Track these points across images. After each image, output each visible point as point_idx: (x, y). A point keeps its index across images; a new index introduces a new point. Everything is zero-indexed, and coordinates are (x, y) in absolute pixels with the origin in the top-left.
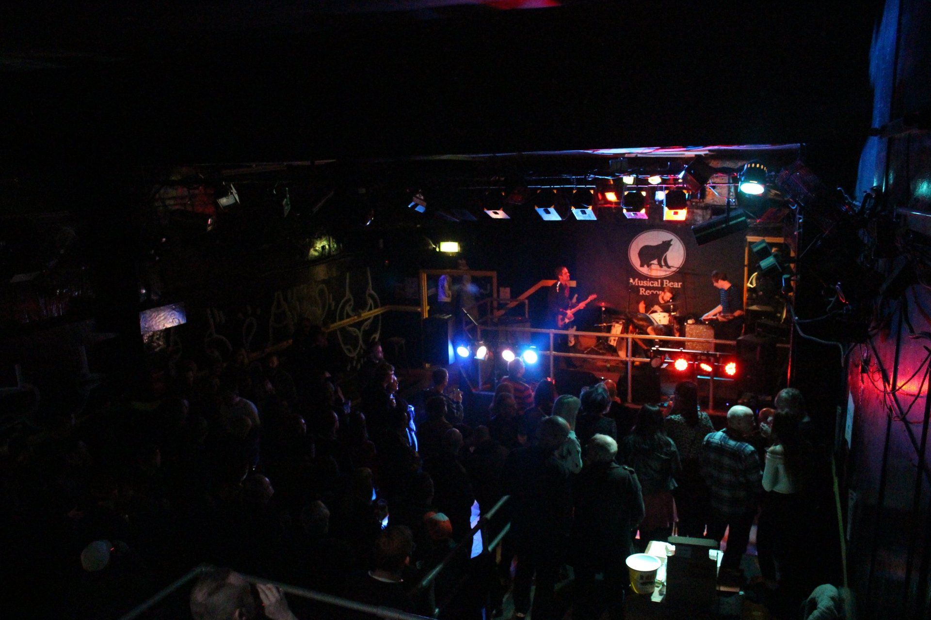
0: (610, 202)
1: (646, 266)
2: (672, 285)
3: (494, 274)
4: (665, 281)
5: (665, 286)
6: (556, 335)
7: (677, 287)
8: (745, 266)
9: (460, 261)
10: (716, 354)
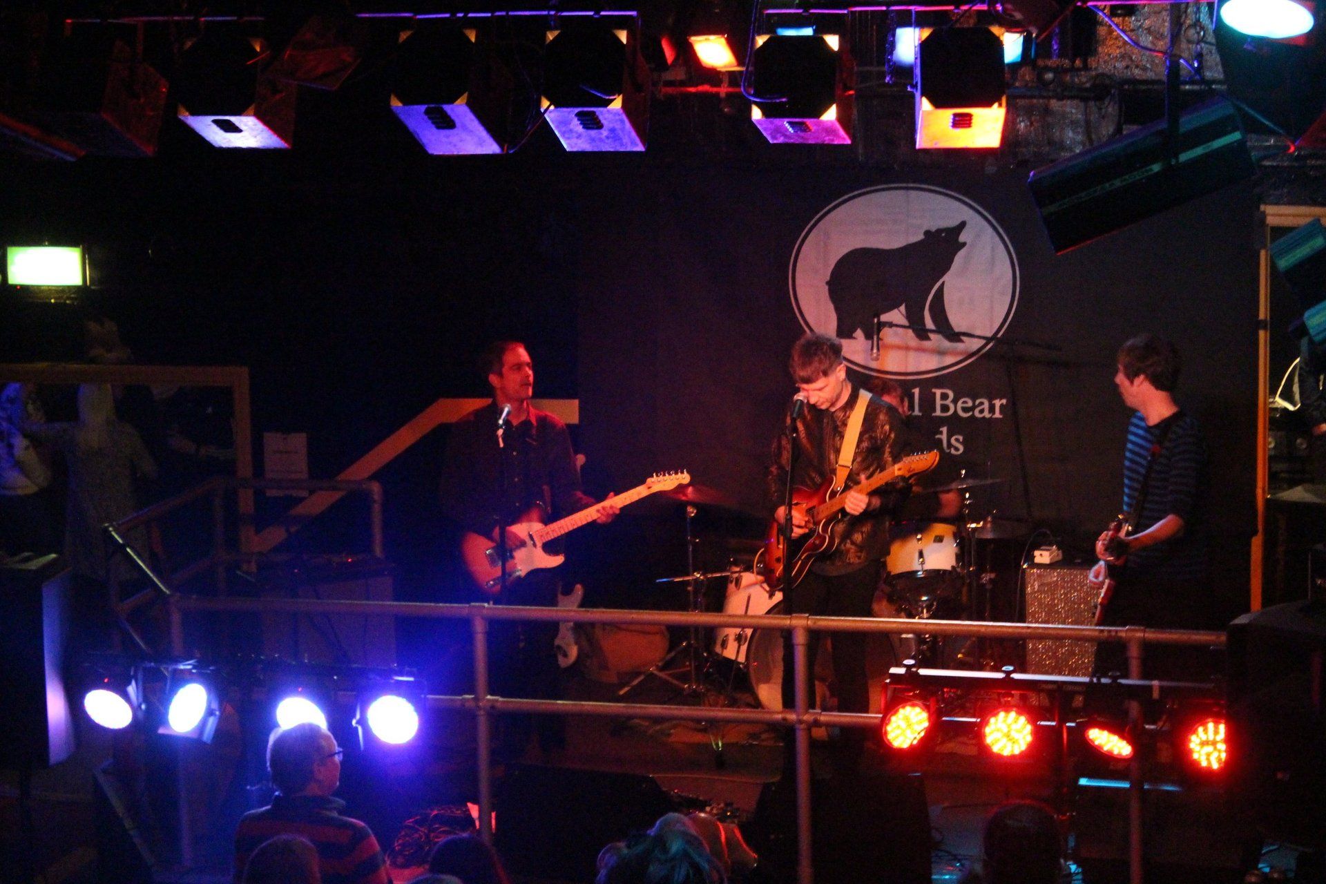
0: (712, 75)
1: (859, 333)
2: (965, 410)
3: (238, 378)
4: (938, 392)
5: (938, 413)
6: (497, 628)
7: (987, 414)
8: (1259, 325)
9: (93, 327)
10: (1150, 688)
